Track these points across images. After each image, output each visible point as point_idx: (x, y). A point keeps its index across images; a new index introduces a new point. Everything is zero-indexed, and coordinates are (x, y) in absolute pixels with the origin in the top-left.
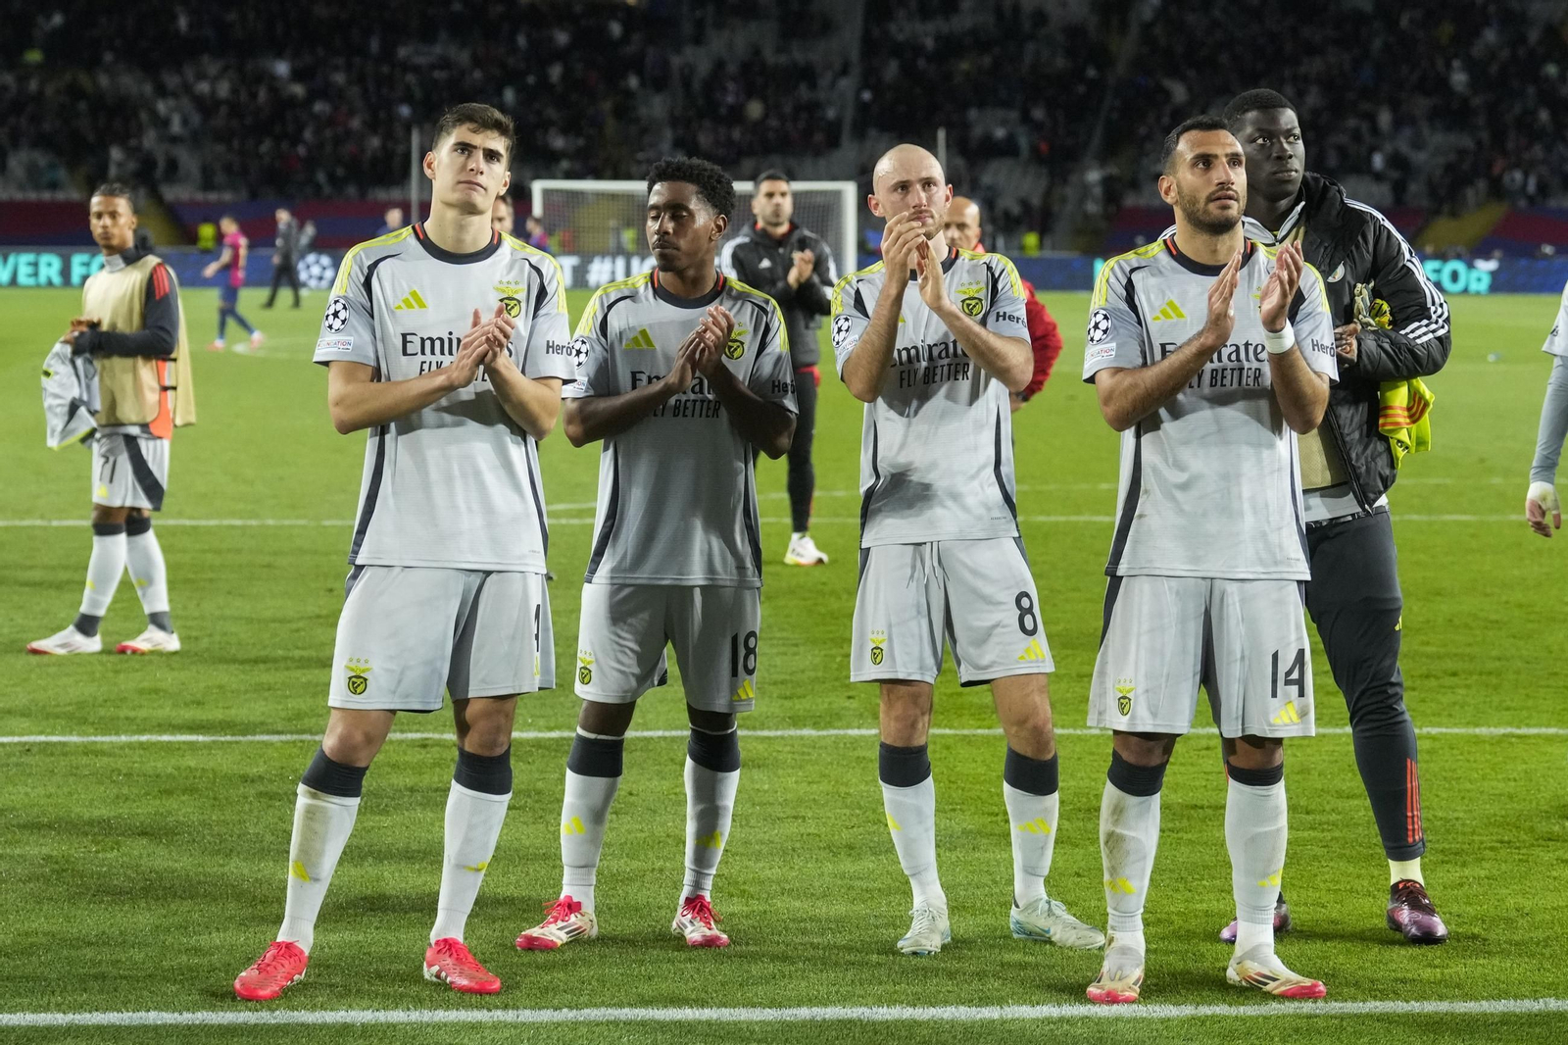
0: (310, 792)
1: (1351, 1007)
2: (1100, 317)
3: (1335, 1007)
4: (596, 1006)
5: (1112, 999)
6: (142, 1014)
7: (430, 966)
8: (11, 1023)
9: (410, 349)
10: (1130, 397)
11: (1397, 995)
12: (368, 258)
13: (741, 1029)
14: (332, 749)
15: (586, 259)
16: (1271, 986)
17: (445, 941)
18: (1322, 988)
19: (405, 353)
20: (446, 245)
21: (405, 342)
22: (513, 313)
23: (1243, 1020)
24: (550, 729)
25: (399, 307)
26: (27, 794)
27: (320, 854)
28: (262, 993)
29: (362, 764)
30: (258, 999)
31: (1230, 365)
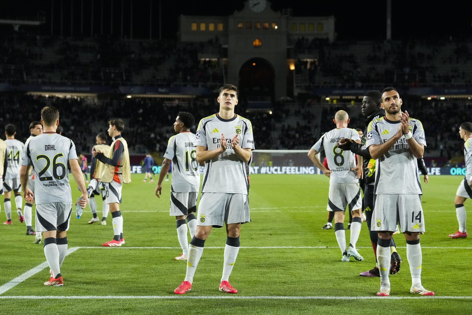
0: (192, 246)
1: (440, 297)
2: (370, 134)
3: (437, 297)
4: (260, 296)
5: (383, 295)
6: (153, 296)
7: (221, 287)
8: (122, 298)
9: (215, 141)
10: (378, 151)
11: (451, 295)
12: (204, 121)
13: (294, 300)
14: (197, 235)
15: (260, 168)
16: (421, 293)
17: (224, 281)
18: (433, 293)
19: (214, 143)
20: (224, 118)
21: (214, 140)
22: (239, 133)
23: (415, 300)
24: (250, 246)
25: (212, 132)
26: (129, 257)
27: (194, 261)
28: (181, 292)
29: (204, 239)
30: (180, 294)
31: (400, 144)
